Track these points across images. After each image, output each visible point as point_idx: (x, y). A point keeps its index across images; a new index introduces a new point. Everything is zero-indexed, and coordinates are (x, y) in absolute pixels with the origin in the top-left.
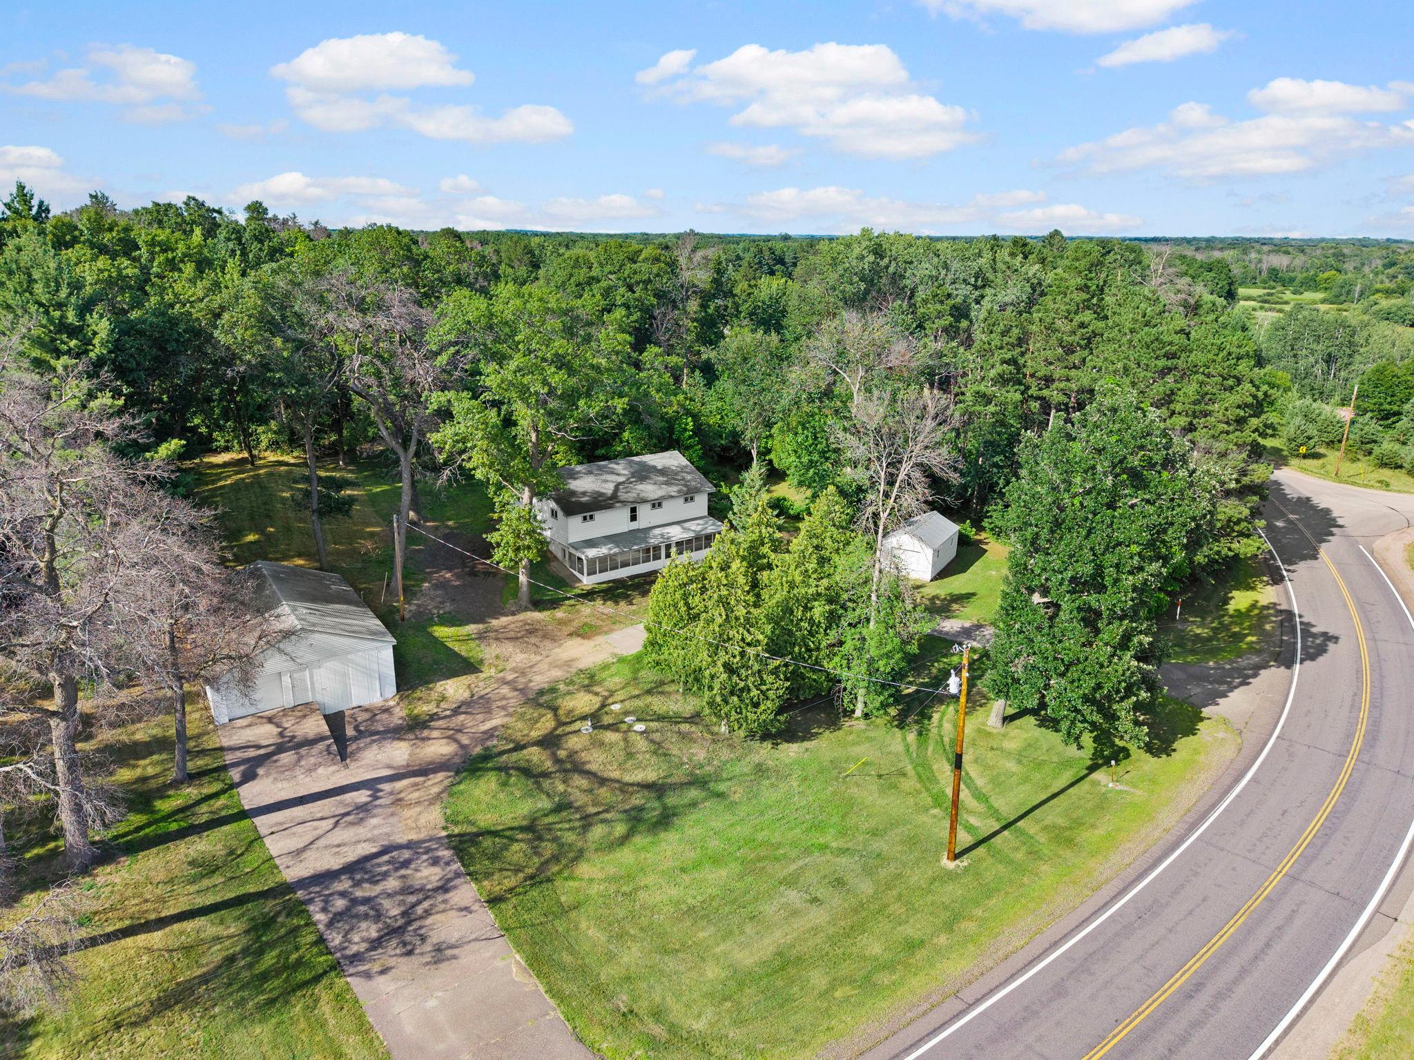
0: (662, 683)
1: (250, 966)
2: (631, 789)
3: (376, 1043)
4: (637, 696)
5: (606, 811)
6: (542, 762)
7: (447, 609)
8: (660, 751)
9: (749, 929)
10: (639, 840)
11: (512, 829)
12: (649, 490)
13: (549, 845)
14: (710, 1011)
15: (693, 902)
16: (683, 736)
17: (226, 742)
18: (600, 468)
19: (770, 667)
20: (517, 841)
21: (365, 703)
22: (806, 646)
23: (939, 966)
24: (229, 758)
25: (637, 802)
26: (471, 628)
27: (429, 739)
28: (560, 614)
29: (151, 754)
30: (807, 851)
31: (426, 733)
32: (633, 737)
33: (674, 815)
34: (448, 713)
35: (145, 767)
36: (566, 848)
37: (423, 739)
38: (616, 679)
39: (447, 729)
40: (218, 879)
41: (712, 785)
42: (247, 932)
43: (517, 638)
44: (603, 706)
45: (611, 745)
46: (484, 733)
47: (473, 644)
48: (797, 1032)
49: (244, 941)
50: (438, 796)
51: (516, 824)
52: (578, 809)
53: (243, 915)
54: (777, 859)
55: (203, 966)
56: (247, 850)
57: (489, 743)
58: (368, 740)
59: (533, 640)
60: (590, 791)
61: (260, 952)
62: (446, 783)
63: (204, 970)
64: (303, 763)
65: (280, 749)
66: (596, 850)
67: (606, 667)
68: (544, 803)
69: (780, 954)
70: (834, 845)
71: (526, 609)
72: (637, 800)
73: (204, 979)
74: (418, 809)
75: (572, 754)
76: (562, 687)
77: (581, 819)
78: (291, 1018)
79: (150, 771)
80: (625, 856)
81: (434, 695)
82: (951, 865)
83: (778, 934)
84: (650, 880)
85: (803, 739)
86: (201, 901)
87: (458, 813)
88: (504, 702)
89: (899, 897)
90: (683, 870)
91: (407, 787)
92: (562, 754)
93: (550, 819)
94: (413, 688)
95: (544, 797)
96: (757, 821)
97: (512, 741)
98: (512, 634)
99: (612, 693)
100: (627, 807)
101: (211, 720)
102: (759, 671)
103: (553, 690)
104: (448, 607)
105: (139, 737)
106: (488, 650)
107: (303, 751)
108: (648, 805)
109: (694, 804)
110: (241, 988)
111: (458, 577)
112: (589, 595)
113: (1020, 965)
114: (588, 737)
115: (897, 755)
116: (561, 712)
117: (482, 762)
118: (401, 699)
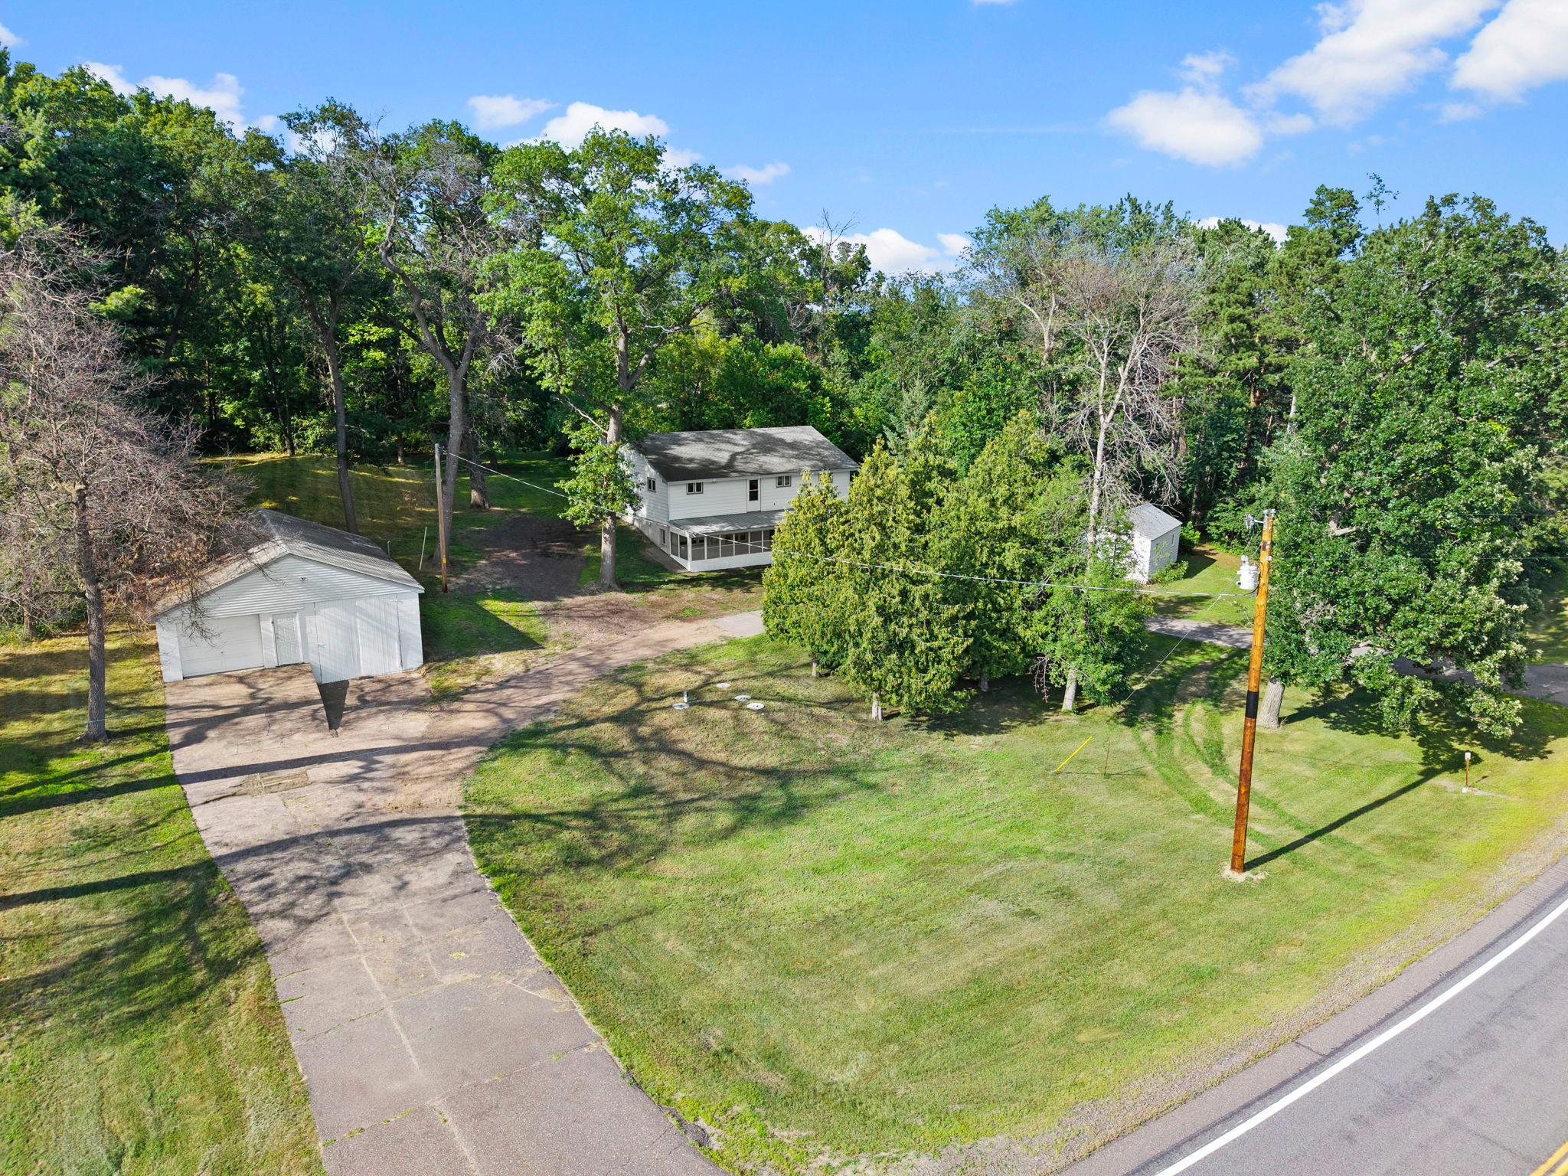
0: (788, 667)
1: (124, 965)
2: (741, 774)
3: (291, 1077)
4: (754, 677)
5: (705, 798)
6: (616, 740)
7: (506, 585)
8: (785, 733)
9: (923, 948)
10: (751, 835)
11: (563, 814)
12: (775, 462)
13: (616, 835)
14: (862, 1057)
15: (834, 910)
16: (816, 719)
17: (171, 701)
18: (712, 437)
19: (945, 616)
20: (568, 828)
21: (379, 672)
22: (994, 603)
23: (1254, 1001)
24: (171, 717)
25: (750, 789)
26: (536, 605)
27: (459, 712)
28: (653, 597)
29: (65, 708)
30: (1007, 855)
31: (456, 705)
32: (745, 715)
33: (804, 806)
34: (490, 686)
35: (51, 722)
36: (641, 840)
37: (451, 712)
38: (725, 660)
39: (488, 702)
40: (110, 853)
41: (859, 776)
42: (133, 921)
43: (596, 617)
44: (706, 683)
45: (714, 724)
46: (538, 707)
47: (534, 621)
48: (1018, 1087)
49: (124, 933)
50: (460, 773)
51: (570, 809)
52: (663, 795)
53: (132, 899)
54: (961, 862)
55: (48, 961)
56: (163, 820)
57: (542, 718)
58: (374, 710)
59: (616, 620)
60: (683, 774)
61: (144, 949)
62: (474, 758)
63: (48, 967)
64: (274, 727)
65: (246, 710)
66: (686, 844)
67: (713, 647)
68: (614, 787)
69: (977, 981)
70: (1050, 849)
71: (610, 589)
72: (752, 787)
73: (44, 980)
74: (428, 785)
75: (658, 732)
76: (650, 665)
77: (666, 806)
78: (165, 1040)
79: (57, 726)
80: (731, 852)
81: (474, 668)
82: (1240, 877)
83: (970, 955)
84: (766, 882)
85: (990, 732)
86: (72, 879)
87: (485, 792)
88: (570, 678)
89: (1164, 914)
90: (817, 871)
91: (417, 760)
92: (644, 730)
93: (622, 805)
94: (447, 659)
95: (615, 779)
96: (928, 818)
97: (577, 717)
98: (589, 613)
99: (719, 673)
100: (735, 795)
101: (159, 676)
102: (928, 622)
103: (638, 668)
104: (508, 583)
105: (54, 689)
106: (555, 627)
107: (278, 715)
108: (766, 794)
109: (834, 796)
110: (98, 996)
111: (525, 556)
112: (695, 581)
113: (1398, 1002)
114: (682, 714)
115: (1128, 753)
116: (646, 688)
117: (530, 738)
118: (429, 670)
